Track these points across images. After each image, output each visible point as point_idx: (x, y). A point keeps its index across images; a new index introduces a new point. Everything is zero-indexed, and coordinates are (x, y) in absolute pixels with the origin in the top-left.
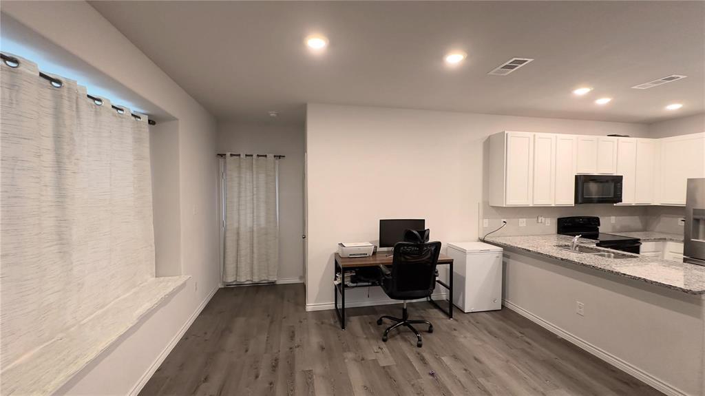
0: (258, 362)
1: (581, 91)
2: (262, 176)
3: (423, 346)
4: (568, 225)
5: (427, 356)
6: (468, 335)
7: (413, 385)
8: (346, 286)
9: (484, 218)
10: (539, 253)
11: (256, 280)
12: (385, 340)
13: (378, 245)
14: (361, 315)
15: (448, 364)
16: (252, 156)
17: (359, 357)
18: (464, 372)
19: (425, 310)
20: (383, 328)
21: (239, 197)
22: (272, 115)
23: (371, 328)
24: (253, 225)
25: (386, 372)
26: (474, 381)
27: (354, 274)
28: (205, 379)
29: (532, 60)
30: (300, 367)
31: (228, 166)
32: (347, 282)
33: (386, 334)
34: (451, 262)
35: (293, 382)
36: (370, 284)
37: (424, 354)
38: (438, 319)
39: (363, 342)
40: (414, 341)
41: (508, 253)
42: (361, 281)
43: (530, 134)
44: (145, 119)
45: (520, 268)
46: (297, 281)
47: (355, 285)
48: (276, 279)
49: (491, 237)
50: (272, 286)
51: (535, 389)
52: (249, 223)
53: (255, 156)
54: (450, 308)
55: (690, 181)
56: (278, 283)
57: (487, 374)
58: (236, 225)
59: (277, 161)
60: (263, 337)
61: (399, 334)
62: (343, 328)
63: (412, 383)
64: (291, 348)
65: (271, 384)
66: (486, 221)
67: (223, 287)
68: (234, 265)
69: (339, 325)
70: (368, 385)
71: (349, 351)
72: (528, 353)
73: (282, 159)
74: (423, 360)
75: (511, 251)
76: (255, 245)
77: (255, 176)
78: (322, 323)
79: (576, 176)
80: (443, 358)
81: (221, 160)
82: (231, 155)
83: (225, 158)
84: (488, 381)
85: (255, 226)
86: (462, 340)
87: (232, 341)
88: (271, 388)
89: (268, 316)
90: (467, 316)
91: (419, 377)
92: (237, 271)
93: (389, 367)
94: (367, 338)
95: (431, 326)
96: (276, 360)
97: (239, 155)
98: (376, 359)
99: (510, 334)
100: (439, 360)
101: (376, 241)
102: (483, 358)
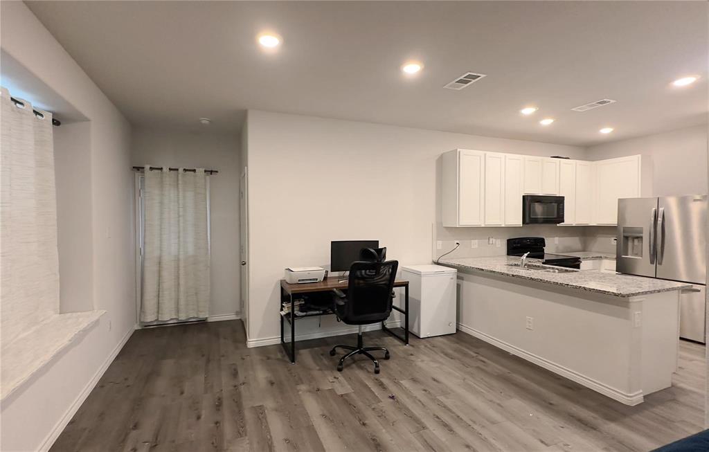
0: (197, 403)
1: (528, 111)
2: (190, 194)
3: (381, 373)
4: (516, 247)
5: (385, 381)
6: (425, 358)
7: (374, 409)
8: (297, 316)
9: (437, 240)
10: (491, 271)
11: (183, 317)
12: (340, 370)
13: (329, 270)
14: (313, 347)
15: (407, 386)
16: (177, 170)
17: (313, 388)
18: (424, 392)
19: (380, 339)
20: (337, 359)
21: (161, 219)
22: (203, 122)
23: (324, 360)
24: (179, 252)
25: (345, 400)
26: (434, 400)
27: (303, 302)
28: (135, 426)
29: (484, 76)
30: (247, 404)
31: (147, 182)
32: (297, 312)
33: (341, 364)
34: (406, 285)
35: (243, 418)
36: (321, 312)
37: (382, 380)
38: (395, 346)
39: (316, 373)
40: (372, 368)
41: (461, 275)
42: (311, 309)
43: (481, 153)
44: (49, 117)
45: (474, 288)
46: (232, 317)
47: (304, 314)
48: (207, 316)
49: (445, 259)
50: (202, 324)
51: (491, 401)
52: (174, 250)
53: (181, 170)
54: (406, 335)
55: (620, 201)
56: (209, 320)
57: (446, 392)
58: (157, 253)
59: (208, 177)
60: (201, 378)
61: (354, 363)
62: (293, 361)
63: (373, 407)
64: (235, 386)
65: (217, 423)
66: (440, 242)
67: (140, 328)
68: (155, 300)
69: (287, 359)
70: (328, 415)
71: (302, 383)
72: (483, 370)
73: (214, 175)
74: (381, 385)
75: (464, 273)
76: (182, 276)
77: (181, 194)
78: (268, 358)
79: (523, 196)
80: (401, 382)
81: (138, 174)
82: (151, 169)
83: (143, 172)
84: (448, 398)
85: (181, 253)
86: (419, 364)
87: (161, 385)
88: (217, 427)
89: (203, 356)
90: (423, 341)
91: (380, 401)
92: (158, 308)
93: (346, 395)
94: (320, 370)
95: (388, 353)
96: (219, 399)
97: (162, 169)
98: (333, 389)
99: (465, 354)
100: (397, 383)
101: (327, 266)
102: (441, 378)
